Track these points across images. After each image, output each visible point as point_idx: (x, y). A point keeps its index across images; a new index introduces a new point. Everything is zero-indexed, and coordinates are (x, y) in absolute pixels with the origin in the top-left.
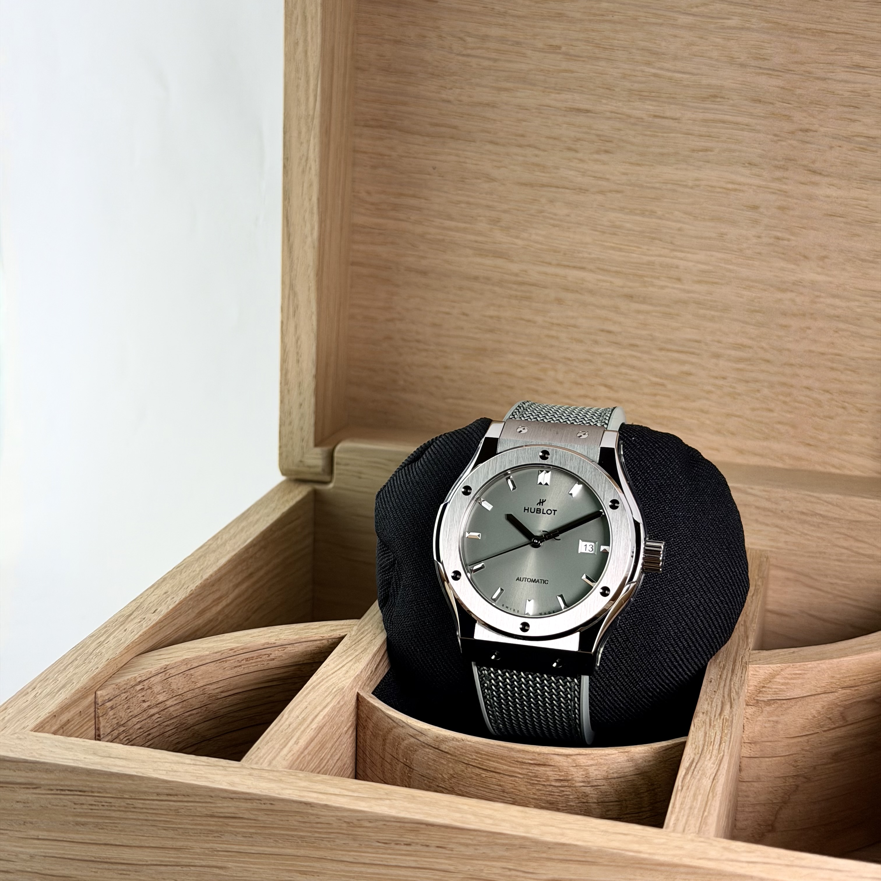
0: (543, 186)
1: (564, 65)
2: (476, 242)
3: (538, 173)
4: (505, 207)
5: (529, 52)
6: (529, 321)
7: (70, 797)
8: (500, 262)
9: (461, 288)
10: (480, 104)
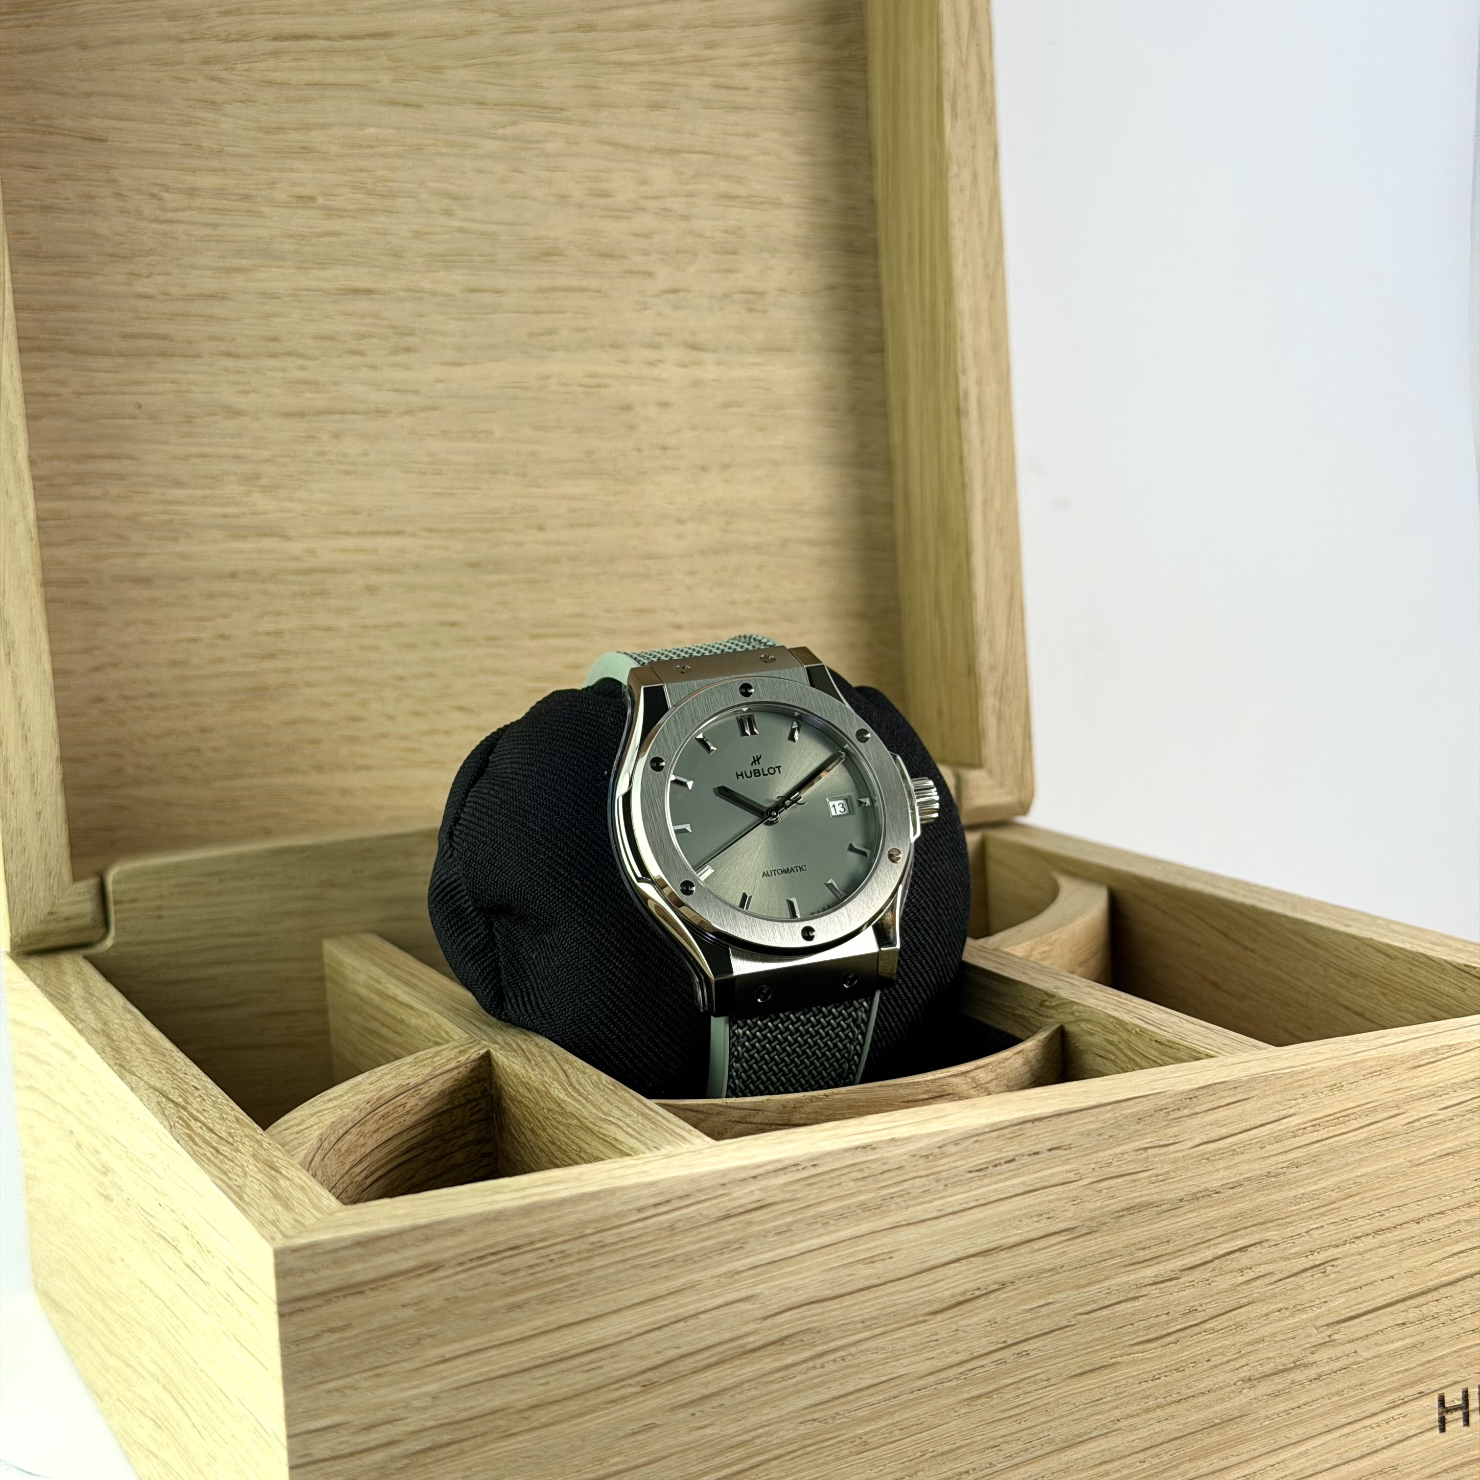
0: (319, 413)
1: (326, 225)
2: (225, 516)
3: (308, 395)
4: (265, 454)
5: (267, 210)
6: (329, 629)
7: (496, 1266)
8: (269, 543)
9: (211, 596)
10: (202, 296)
